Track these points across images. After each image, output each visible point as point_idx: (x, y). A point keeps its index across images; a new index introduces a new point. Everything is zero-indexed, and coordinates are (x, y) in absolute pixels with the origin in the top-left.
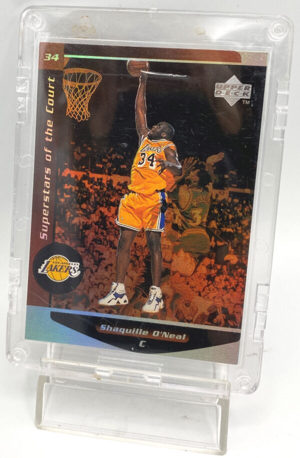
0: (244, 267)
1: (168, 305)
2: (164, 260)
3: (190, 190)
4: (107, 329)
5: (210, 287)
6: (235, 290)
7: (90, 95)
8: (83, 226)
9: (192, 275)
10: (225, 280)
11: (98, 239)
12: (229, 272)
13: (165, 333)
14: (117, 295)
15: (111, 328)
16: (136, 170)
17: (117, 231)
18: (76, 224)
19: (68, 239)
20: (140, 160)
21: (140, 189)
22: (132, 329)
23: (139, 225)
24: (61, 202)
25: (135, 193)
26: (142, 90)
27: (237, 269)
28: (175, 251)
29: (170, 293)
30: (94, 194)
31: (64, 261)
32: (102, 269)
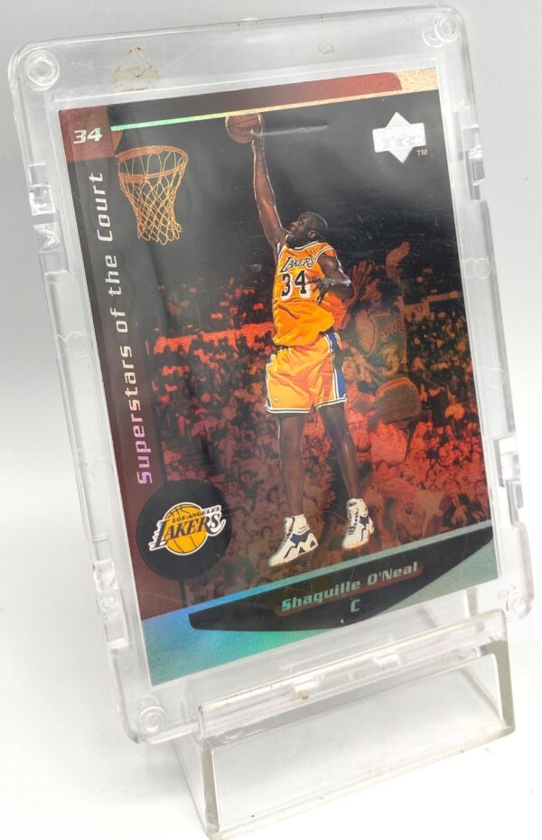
2: (359, 450)
4: (294, 606)
5: (435, 468)
6: (470, 461)
7: (174, 192)
8: (212, 435)
10: (453, 450)
11: (243, 449)
12: (456, 434)
13: (386, 573)
14: (296, 539)
15: (300, 601)
16: (279, 307)
17: (271, 425)
18: (198, 434)
19: (191, 467)
20: (283, 287)
21: (295, 339)
22: (334, 588)
23: (305, 401)
24: (162, 403)
25: (287, 347)
26: (260, 164)
27: (466, 425)
29: (379, 500)
30: (219, 370)
31: (194, 511)
32: (261, 501)
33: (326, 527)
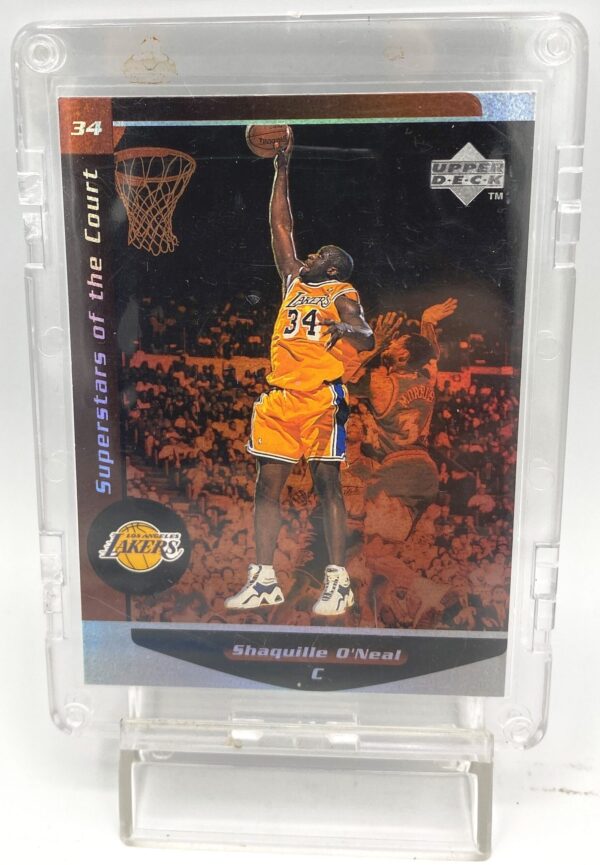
0: (508, 516)
1: (363, 599)
2: (350, 516)
3: (391, 376)
4: (247, 653)
5: (443, 558)
6: (492, 561)
7: (175, 201)
8: (181, 462)
9: (406, 540)
10: (471, 544)
11: (214, 484)
12: (478, 527)
13: (361, 651)
14: (260, 589)
15: (254, 651)
16: (279, 344)
17: (250, 466)
18: (167, 458)
20: (287, 324)
21: (292, 382)
22: (296, 649)
23: (294, 450)
24: (131, 418)
25: (282, 389)
26: (281, 183)
27: (495, 521)
28: (371, 496)
29: (365, 574)
30: (199, 397)
31: (149, 531)
32: (226, 540)
33: (298, 585)
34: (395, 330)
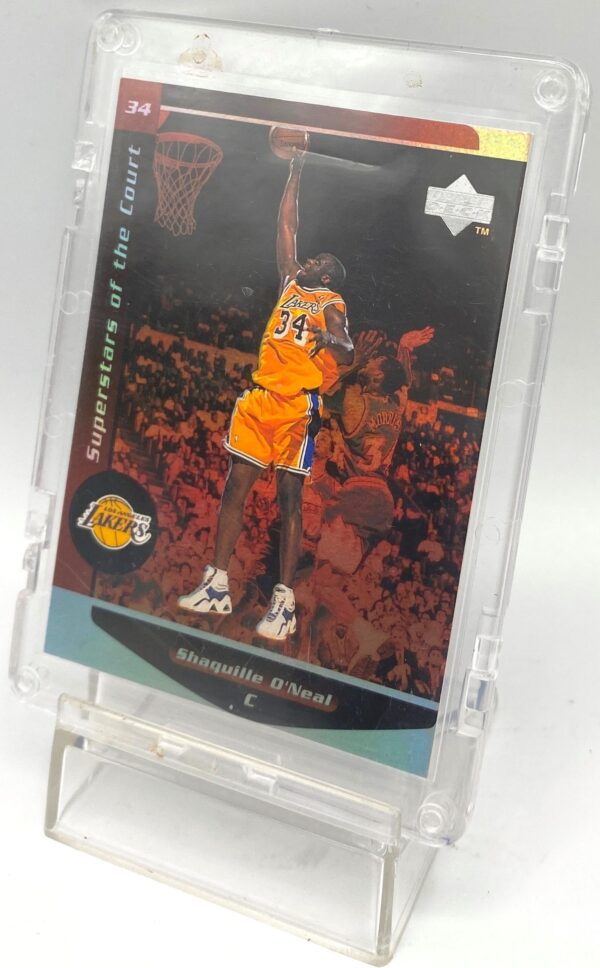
0: (455, 571)
1: (304, 629)
3: (364, 396)
4: (189, 659)
5: (386, 602)
6: (433, 617)
8: (163, 445)
9: (354, 574)
10: (415, 594)
11: (188, 473)
12: (425, 577)
13: (294, 686)
14: (212, 594)
15: (196, 658)
16: (270, 344)
17: (224, 462)
18: (152, 437)
19: (135, 466)
20: (278, 324)
21: (274, 383)
22: (235, 668)
23: (266, 455)
24: (128, 390)
26: (293, 185)
27: (440, 573)
28: (328, 519)
29: (311, 604)
30: (190, 382)
31: (124, 509)
32: (190, 535)
34: (374, 349)
